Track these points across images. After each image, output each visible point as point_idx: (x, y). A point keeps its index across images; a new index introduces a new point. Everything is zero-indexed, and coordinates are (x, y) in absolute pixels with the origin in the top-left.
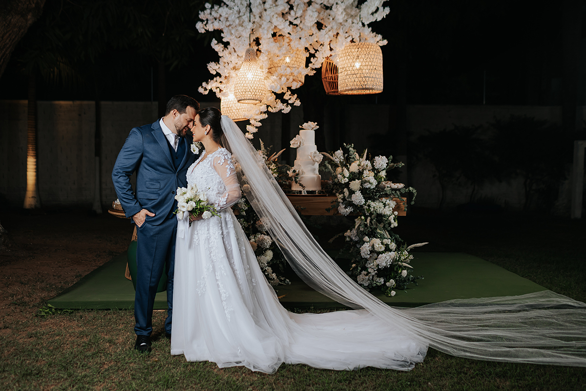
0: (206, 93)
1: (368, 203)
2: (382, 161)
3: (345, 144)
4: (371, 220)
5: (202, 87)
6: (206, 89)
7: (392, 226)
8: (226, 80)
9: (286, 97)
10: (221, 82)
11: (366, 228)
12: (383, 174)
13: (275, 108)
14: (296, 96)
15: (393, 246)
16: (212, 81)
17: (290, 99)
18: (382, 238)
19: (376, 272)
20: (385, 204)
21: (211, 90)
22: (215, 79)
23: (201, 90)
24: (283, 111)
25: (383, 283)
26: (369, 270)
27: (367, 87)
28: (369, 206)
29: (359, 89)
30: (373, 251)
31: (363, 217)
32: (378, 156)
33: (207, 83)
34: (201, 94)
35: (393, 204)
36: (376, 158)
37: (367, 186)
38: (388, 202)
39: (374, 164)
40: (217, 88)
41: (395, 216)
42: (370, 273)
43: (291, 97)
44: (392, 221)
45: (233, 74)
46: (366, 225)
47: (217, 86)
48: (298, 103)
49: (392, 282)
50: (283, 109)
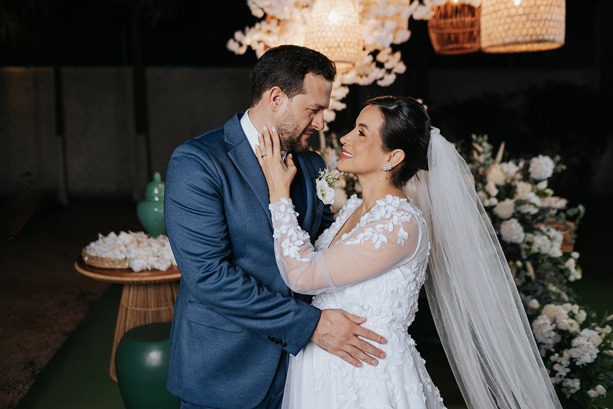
0: (242, 51)
1: (527, 240)
2: (544, 166)
3: (474, 137)
4: (535, 267)
5: (235, 40)
6: (241, 45)
7: (572, 278)
8: (279, 28)
9: (381, 58)
10: (269, 32)
11: (530, 284)
12: (543, 185)
13: (367, 76)
14: (398, 55)
15: (582, 316)
16: (253, 30)
17: (387, 61)
18: (560, 301)
19: (568, 370)
20: (549, 237)
21: (249, 47)
22: (258, 26)
23: (232, 46)
24: (380, 83)
25: (578, 388)
26: (556, 367)
27: (546, 37)
28: (530, 243)
29: (532, 42)
30: (557, 330)
31: (519, 264)
32: (536, 156)
33: (244, 33)
34: (232, 53)
35: (559, 236)
36: (535, 160)
37: (526, 209)
38: (553, 233)
39: (531, 170)
40: (259, 42)
41: (576, 260)
42: (556, 372)
43: (390, 57)
44: (573, 270)
45: (297, 14)
46: (528, 279)
47: (261, 39)
48: (401, 68)
49: (601, 389)
50: (382, 79)
